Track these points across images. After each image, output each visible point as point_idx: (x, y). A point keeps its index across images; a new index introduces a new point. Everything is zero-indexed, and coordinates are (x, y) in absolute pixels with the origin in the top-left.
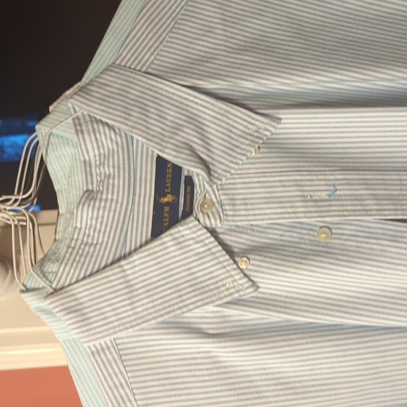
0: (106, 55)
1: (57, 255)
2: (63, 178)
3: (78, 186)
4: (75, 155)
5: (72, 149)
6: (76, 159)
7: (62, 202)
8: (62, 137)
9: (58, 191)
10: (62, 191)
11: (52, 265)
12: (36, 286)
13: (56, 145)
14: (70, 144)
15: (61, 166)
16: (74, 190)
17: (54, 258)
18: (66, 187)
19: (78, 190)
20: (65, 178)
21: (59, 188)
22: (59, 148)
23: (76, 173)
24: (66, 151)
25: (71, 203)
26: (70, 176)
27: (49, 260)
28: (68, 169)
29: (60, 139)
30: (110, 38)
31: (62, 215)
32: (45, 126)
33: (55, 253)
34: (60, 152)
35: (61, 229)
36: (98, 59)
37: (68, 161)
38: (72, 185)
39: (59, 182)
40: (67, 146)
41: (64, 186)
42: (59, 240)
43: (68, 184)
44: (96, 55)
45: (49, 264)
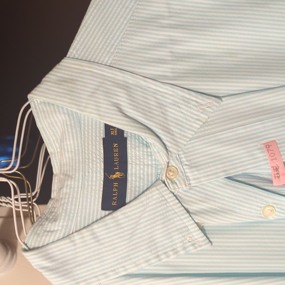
0: (91, 26)
1: (54, 214)
2: (55, 142)
3: (70, 150)
4: (66, 122)
5: (63, 116)
6: (67, 125)
7: (55, 164)
8: (53, 105)
9: (51, 153)
10: (55, 154)
11: (50, 224)
12: (37, 246)
13: (48, 113)
14: (61, 111)
15: (53, 132)
16: (66, 153)
17: (51, 217)
18: (59, 150)
19: (70, 153)
20: (57, 142)
21: (52, 150)
22: (51, 116)
23: (67, 138)
24: (58, 118)
25: (64, 164)
26: (62, 141)
27: (47, 219)
28: (60, 133)
29: (52, 107)
30: (93, 11)
31: (56, 175)
32: (36, 95)
33: (52, 212)
34: (52, 119)
35: (56, 189)
36: (83, 30)
37: (60, 127)
38: (64, 149)
39: (51, 146)
40: (58, 113)
41: (57, 149)
42: (54, 199)
43: (61, 148)
44: (81, 27)
45: (47, 223)
